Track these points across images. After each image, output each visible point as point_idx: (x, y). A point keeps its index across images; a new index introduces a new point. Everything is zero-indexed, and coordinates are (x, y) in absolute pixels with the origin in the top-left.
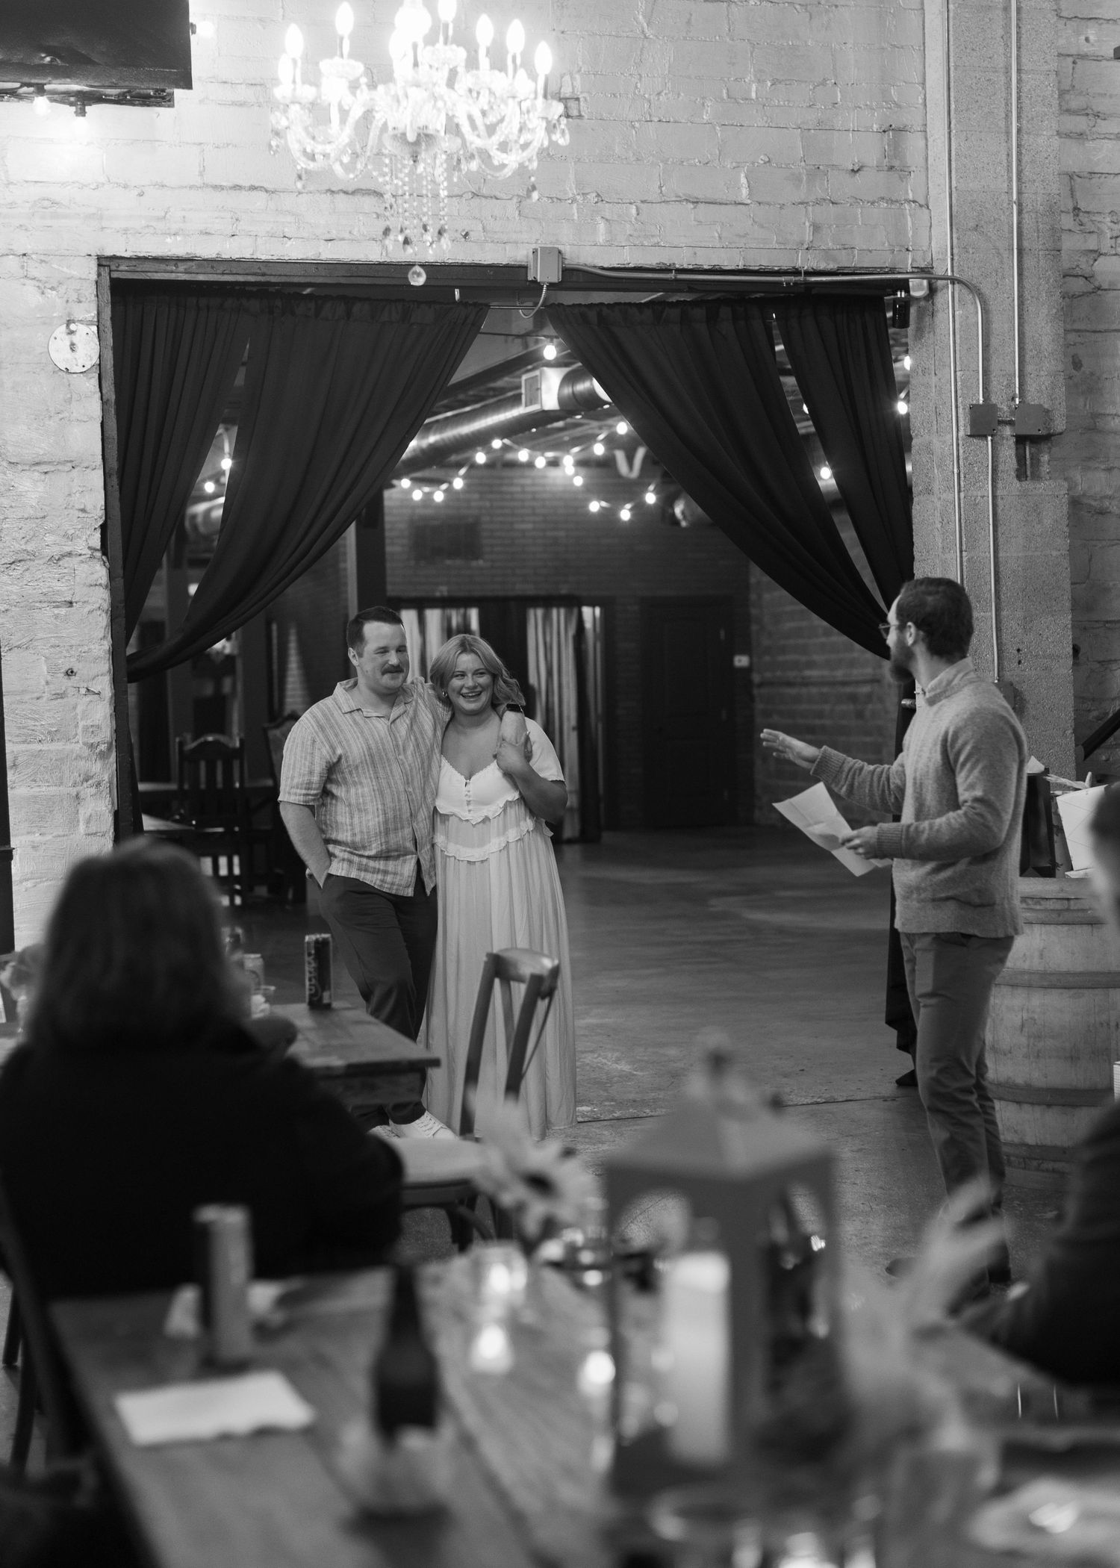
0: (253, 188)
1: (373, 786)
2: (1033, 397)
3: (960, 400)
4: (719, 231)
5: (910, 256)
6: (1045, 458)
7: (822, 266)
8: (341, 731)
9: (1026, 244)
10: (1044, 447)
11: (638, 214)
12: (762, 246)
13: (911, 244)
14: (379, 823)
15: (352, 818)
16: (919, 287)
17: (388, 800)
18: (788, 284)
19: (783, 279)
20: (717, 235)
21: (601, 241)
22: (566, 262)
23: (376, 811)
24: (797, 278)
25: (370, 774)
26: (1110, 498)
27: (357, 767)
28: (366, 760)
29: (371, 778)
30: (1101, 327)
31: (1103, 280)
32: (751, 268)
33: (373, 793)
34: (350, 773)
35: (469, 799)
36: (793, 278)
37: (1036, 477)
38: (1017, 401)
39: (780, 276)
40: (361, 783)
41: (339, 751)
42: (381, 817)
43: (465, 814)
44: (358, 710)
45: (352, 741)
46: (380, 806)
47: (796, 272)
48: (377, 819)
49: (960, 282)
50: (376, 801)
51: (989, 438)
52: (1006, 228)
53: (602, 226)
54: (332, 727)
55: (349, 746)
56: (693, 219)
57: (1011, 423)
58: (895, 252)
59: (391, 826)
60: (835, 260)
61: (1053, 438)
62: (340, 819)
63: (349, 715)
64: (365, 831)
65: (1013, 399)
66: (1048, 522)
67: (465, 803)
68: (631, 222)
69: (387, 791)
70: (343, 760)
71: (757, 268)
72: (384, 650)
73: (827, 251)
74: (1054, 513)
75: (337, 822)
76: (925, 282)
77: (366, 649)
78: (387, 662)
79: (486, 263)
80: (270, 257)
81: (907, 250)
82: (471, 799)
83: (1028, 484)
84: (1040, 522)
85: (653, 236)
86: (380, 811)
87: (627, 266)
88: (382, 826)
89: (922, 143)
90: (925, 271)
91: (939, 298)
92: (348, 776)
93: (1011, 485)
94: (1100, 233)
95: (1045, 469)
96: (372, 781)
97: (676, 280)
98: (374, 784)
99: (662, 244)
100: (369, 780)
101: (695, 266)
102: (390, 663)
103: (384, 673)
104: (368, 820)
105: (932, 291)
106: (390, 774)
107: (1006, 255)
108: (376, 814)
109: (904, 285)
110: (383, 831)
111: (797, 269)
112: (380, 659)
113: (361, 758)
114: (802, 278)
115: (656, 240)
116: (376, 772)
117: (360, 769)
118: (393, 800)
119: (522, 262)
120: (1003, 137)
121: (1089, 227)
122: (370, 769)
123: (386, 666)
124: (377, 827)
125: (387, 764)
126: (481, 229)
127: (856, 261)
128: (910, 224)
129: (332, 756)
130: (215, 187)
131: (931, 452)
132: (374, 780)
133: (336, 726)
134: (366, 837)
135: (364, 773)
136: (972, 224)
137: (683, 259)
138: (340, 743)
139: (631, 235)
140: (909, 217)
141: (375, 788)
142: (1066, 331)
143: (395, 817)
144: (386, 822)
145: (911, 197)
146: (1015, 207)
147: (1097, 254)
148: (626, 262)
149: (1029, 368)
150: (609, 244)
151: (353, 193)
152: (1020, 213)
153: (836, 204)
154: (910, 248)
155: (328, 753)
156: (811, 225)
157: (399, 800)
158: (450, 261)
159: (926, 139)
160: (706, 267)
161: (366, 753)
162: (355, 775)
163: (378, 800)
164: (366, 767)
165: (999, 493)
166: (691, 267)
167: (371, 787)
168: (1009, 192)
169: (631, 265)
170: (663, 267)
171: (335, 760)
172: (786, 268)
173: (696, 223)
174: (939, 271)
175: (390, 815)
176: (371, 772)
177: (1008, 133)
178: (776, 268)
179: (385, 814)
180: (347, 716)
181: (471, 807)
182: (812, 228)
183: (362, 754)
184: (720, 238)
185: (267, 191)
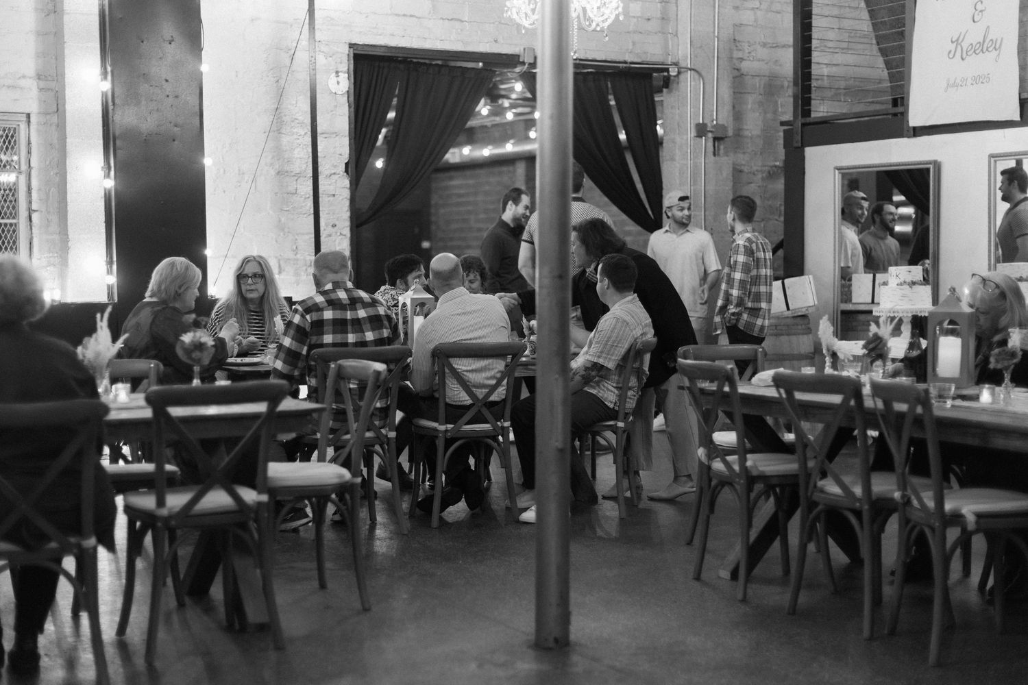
0: (411, 16)
2: (720, 122)
3: (692, 121)
5: (670, 57)
6: (722, 147)
7: (635, 60)
9: (719, 55)
10: (722, 142)
12: (612, 50)
16: (674, 72)
18: (622, 67)
19: (620, 65)
24: (626, 65)
26: (744, 165)
30: (743, 91)
31: (744, 71)
32: (608, 60)
36: (624, 65)
37: (719, 155)
38: (715, 122)
47: (625, 62)
49: (693, 70)
51: (704, 138)
52: (712, 48)
57: (711, 132)
61: (726, 139)
65: (713, 121)
66: (725, 174)
71: (610, 60)
73: (637, 54)
74: (727, 172)
76: (677, 69)
79: (503, 53)
83: (717, 158)
84: (722, 175)
89: (675, 8)
90: (676, 64)
91: (682, 77)
93: (711, 158)
94: (744, 51)
95: (722, 152)
97: (578, 64)
105: (679, 73)
107: (712, 59)
109: (667, 70)
114: (628, 65)
119: (517, 53)
120: (713, 8)
121: (740, 48)
127: (649, 59)
130: (396, 15)
131: (674, 142)
136: (699, 45)
137: (581, 55)
142: (734, 93)
145: (671, 32)
146: (716, 39)
147: (742, 59)
149: (719, 108)
151: (452, 19)
152: (718, 41)
158: (489, 52)
159: (677, 7)
160: (590, 59)
165: (706, 161)
168: (714, 32)
172: (621, 60)
174: (682, 64)
177: (714, 7)
178: (618, 60)
182: (632, 43)
184: (596, 46)
185: (417, 17)
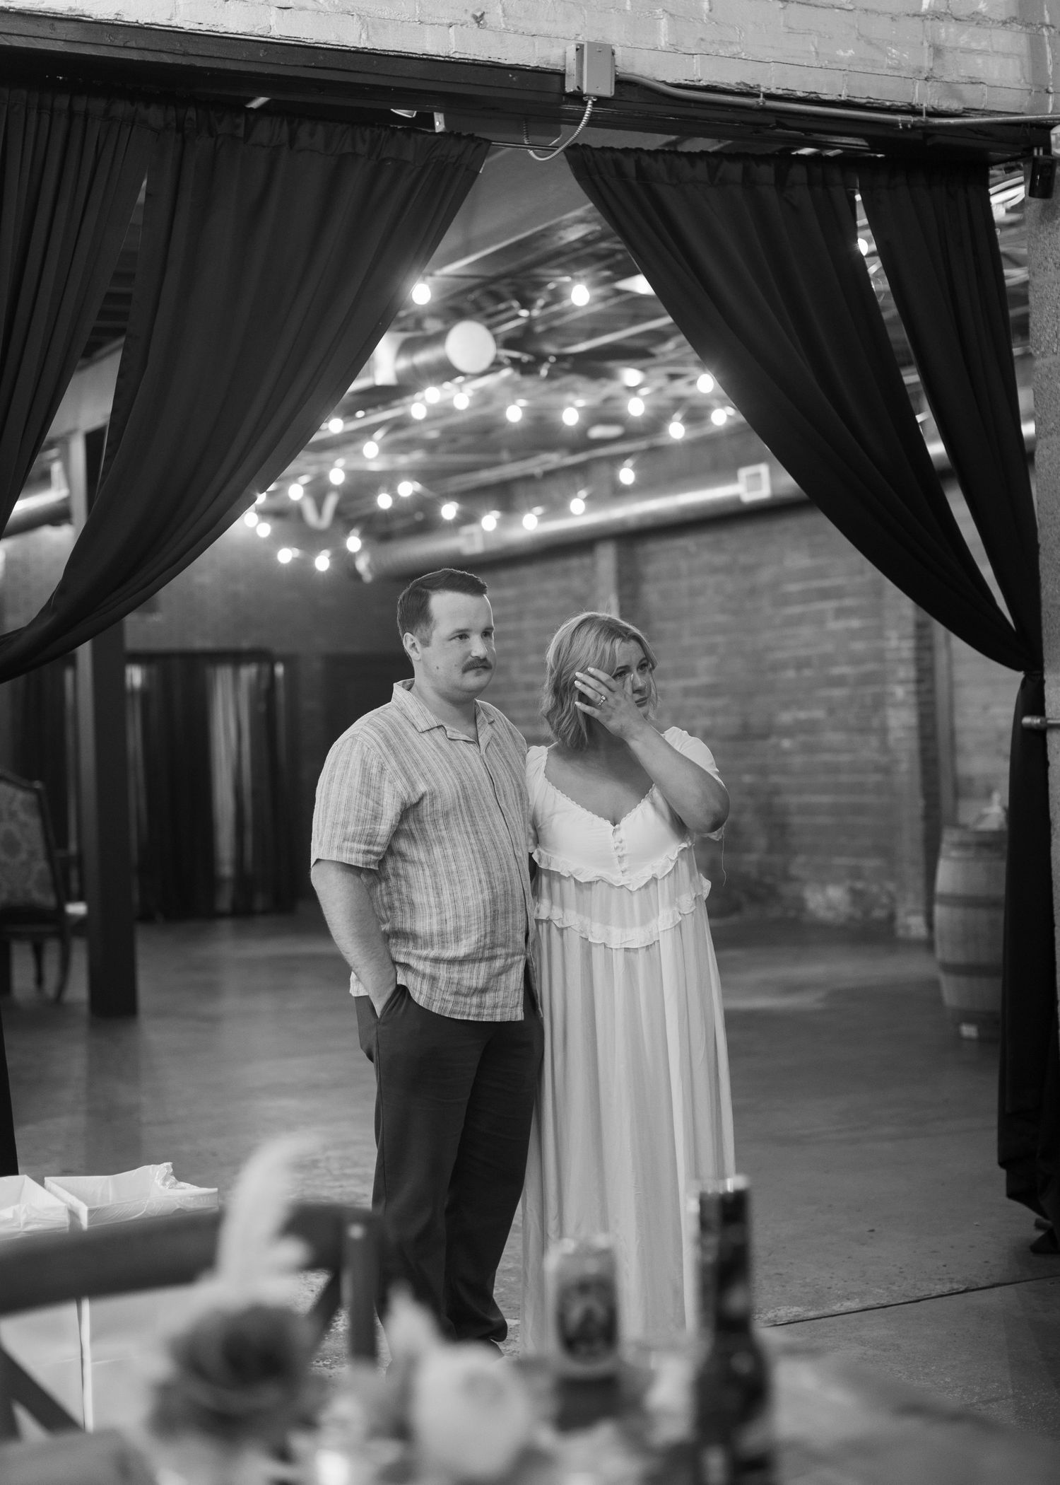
1: (471, 844)
4: (816, 43)
7: (945, 105)
8: (423, 758)
11: (711, 10)
12: (869, 70)
13: (1051, 84)
14: (484, 901)
15: (438, 895)
17: (495, 866)
18: (905, 125)
19: (899, 118)
20: (813, 49)
21: (663, 44)
22: (619, 70)
23: (477, 882)
24: (916, 119)
25: (465, 827)
27: (446, 815)
28: (460, 806)
29: (467, 833)
32: (856, 100)
33: (471, 856)
34: (434, 822)
35: (621, 854)
36: (911, 119)
39: (895, 115)
40: (452, 840)
41: (422, 788)
42: (486, 892)
43: (617, 879)
44: (439, 727)
45: (439, 775)
46: (483, 877)
47: (913, 111)
48: (480, 897)
50: (477, 869)
53: (664, 24)
54: (408, 751)
55: (437, 781)
56: (782, 24)
58: (1033, 93)
59: (501, 907)
60: (960, 98)
62: (418, 898)
63: (427, 733)
64: (462, 914)
67: (616, 860)
68: (702, 20)
69: (492, 854)
70: (426, 802)
71: (864, 101)
72: (463, 635)
75: (412, 904)
77: (434, 633)
78: (469, 653)
79: (507, 62)
80: (197, 27)
81: (1048, 92)
82: (624, 852)
85: (731, 43)
86: (484, 884)
87: (697, 84)
88: (488, 907)
92: (429, 827)
96: (469, 838)
97: (764, 110)
98: (473, 841)
99: (743, 55)
100: (465, 836)
101: (785, 92)
102: (474, 654)
103: (465, 671)
104: (468, 898)
106: (492, 828)
108: (479, 889)
110: (489, 915)
111: (913, 107)
112: (457, 649)
113: (454, 800)
114: (924, 118)
115: (736, 49)
116: (474, 824)
117: (451, 818)
118: (501, 869)
119: (557, 65)
122: (466, 819)
123: (470, 659)
124: (482, 908)
125: (487, 813)
126: (500, 12)
128: (1049, 56)
129: (412, 795)
132: (472, 836)
133: (413, 750)
134: (463, 924)
135: (458, 825)
137: (771, 81)
138: (423, 775)
139: (702, 39)
140: (1048, 46)
141: (475, 848)
143: (506, 893)
144: (494, 901)
148: (695, 78)
150: (674, 49)
153: (960, 20)
154: (1051, 89)
155: (406, 789)
156: (930, 46)
157: (509, 869)
158: (457, 56)
160: (800, 94)
161: (460, 793)
162: (443, 827)
163: (480, 866)
164: (460, 816)
166: (780, 92)
167: (469, 847)
169: (703, 83)
170: (745, 89)
171: (414, 800)
172: (900, 104)
173: (787, 30)
175: (499, 889)
176: (468, 824)
178: (888, 104)
179: (492, 888)
180: (425, 736)
181: (625, 865)
182: (931, 49)
183: (456, 795)
184: (817, 53)
